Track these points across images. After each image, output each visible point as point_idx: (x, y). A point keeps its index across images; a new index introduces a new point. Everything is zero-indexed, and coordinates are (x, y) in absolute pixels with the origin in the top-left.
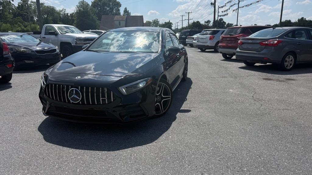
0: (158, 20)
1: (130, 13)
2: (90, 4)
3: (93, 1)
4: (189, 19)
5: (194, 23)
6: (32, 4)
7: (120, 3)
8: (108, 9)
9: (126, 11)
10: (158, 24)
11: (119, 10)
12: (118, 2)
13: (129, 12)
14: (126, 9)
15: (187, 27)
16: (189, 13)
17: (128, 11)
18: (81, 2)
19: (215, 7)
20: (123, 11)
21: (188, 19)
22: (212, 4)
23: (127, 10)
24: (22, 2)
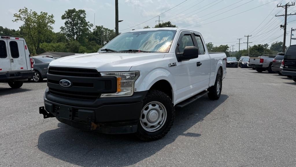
0: (212, 44)
4: (248, 43)
5: (255, 46)
6: (104, 30)
10: (211, 47)
15: (244, 51)
16: (248, 36)
19: (285, 29)
21: (247, 42)
22: (281, 26)
24: (96, 28)
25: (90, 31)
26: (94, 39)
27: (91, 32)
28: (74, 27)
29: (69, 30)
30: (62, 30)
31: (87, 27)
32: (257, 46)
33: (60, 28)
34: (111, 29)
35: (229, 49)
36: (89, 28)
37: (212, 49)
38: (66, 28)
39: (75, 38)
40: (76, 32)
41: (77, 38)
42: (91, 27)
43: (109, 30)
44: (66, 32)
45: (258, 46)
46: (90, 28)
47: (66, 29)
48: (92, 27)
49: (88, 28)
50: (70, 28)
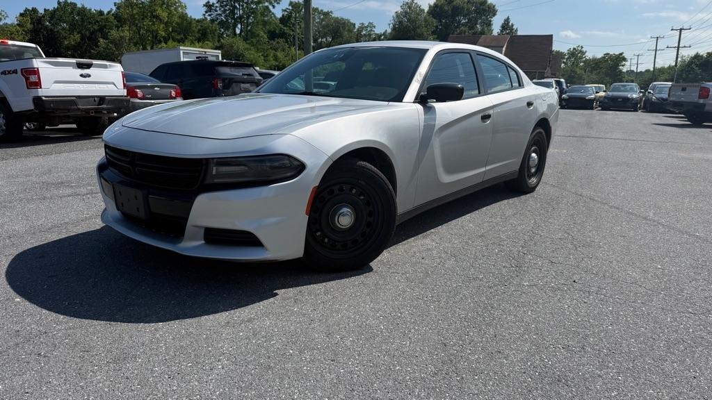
0: (584, 50)
1: (516, 30)
2: (426, 9)
3: (432, 4)
4: (678, 47)
5: (697, 56)
7: (494, 6)
8: (463, 21)
9: (506, 26)
10: (581, 58)
11: (489, 24)
12: (491, 4)
13: (515, 27)
14: (507, 20)
16: (681, 30)
17: (513, 25)
18: (407, 3)
20: (501, 24)
21: (677, 45)
23: (510, 24)
24: (290, 8)
25: (273, 14)
26: (283, 35)
27: (275, 16)
28: (237, 5)
29: (225, 11)
30: (206, 12)
31: (267, 4)
32: (702, 56)
33: (204, 5)
34: (325, 10)
35: (628, 64)
36: (271, 7)
37: (582, 64)
38: (217, 7)
39: (238, 31)
40: (241, 17)
41: (241, 30)
42: (275, 4)
43: (321, 12)
44: (217, 15)
45: (705, 55)
46: (274, 7)
47: (218, 9)
48: (278, 3)
49: (267, 7)
50: (226, 6)
